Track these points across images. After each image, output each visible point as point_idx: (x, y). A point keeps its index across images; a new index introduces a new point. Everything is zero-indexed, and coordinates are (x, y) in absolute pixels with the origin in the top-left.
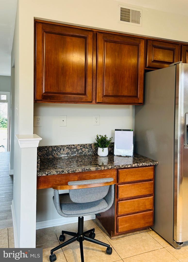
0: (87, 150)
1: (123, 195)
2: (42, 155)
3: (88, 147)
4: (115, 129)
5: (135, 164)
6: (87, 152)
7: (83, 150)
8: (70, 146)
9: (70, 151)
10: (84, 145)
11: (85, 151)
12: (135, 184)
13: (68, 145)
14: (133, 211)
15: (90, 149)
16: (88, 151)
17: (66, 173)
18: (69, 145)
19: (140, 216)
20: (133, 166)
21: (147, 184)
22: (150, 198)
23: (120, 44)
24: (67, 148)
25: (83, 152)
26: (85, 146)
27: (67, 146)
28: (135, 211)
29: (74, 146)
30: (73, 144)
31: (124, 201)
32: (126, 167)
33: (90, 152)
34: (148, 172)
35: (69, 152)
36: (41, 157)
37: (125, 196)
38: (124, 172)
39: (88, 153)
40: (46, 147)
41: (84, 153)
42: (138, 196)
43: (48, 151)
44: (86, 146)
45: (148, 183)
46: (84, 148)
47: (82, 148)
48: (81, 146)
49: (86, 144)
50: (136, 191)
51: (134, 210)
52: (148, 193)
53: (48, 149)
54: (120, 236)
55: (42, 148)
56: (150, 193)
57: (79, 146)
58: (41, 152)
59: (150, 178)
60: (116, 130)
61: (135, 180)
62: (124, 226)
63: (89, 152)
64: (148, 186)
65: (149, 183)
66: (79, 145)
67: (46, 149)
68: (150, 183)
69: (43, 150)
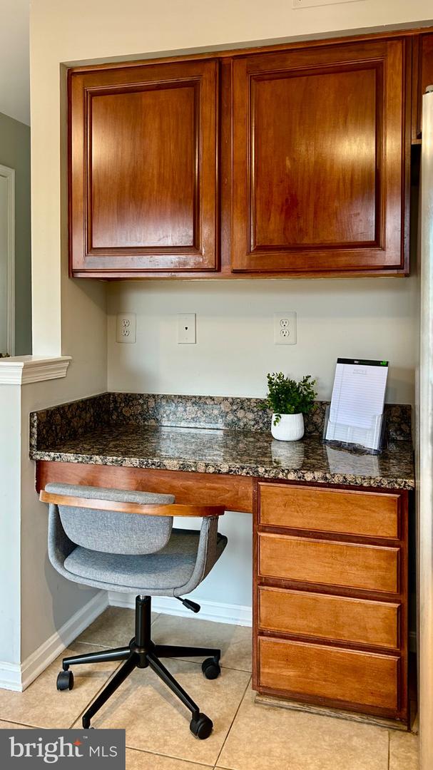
0: (251, 416)
1: (275, 567)
2: (131, 415)
3: (255, 409)
4: (338, 359)
5: (315, 473)
6: (252, 423)
7: (240, 414)
8: (203, 400)
9: (202, 414)
10: (242, 401)
11: (245, 420)
12: (321, 540)
13: (195, 397)
14: (314, 632)
15: (260, 413)
16: (254, 420)
17: (97, 463)
18: (200, 398)
19: (341, 658)
20: (309, 479)
21: (371, 553)
22: (385, 607)
23: (305, 78)
24: (193, 403)
25: (239, 420)
26: (245, 404)
27: (194, 399)
28: (320, 635)
29: (213, 400)
30: (211, 395)
31: (281, 590)
32: (281, 476)
33: (261, 425)
34: (374, 511)
35: (199, 415)
36: (130, 420)
37: (283, 575)
38: (277, 494)
39: (253, 426)
40: (141, 395)
41: (242, 424)
42: (334, 587)
43: (145, 407)
44: (249, 403)
45: (373, 549)
46: (241, 408)
47: (235, 407)
48: (232, 404)
49: (249, 400)
50: (325, 566)
51: (319, 630)
52: (373, 587)
53: (146, 402)
54: (285, 703)
55: (130, 397)
56: (385, 590)
57: (226, 402)
58: (130, 408)
59: (384, 535)
60: (341, 361)
61: (318, 528)
62: (278, 670)
63: (257, 423)
64: (373, 562)
65: (377, 550)
66: (226, 399)
67: (141, 401)
68: (382, 554)
69: (135, 402)
